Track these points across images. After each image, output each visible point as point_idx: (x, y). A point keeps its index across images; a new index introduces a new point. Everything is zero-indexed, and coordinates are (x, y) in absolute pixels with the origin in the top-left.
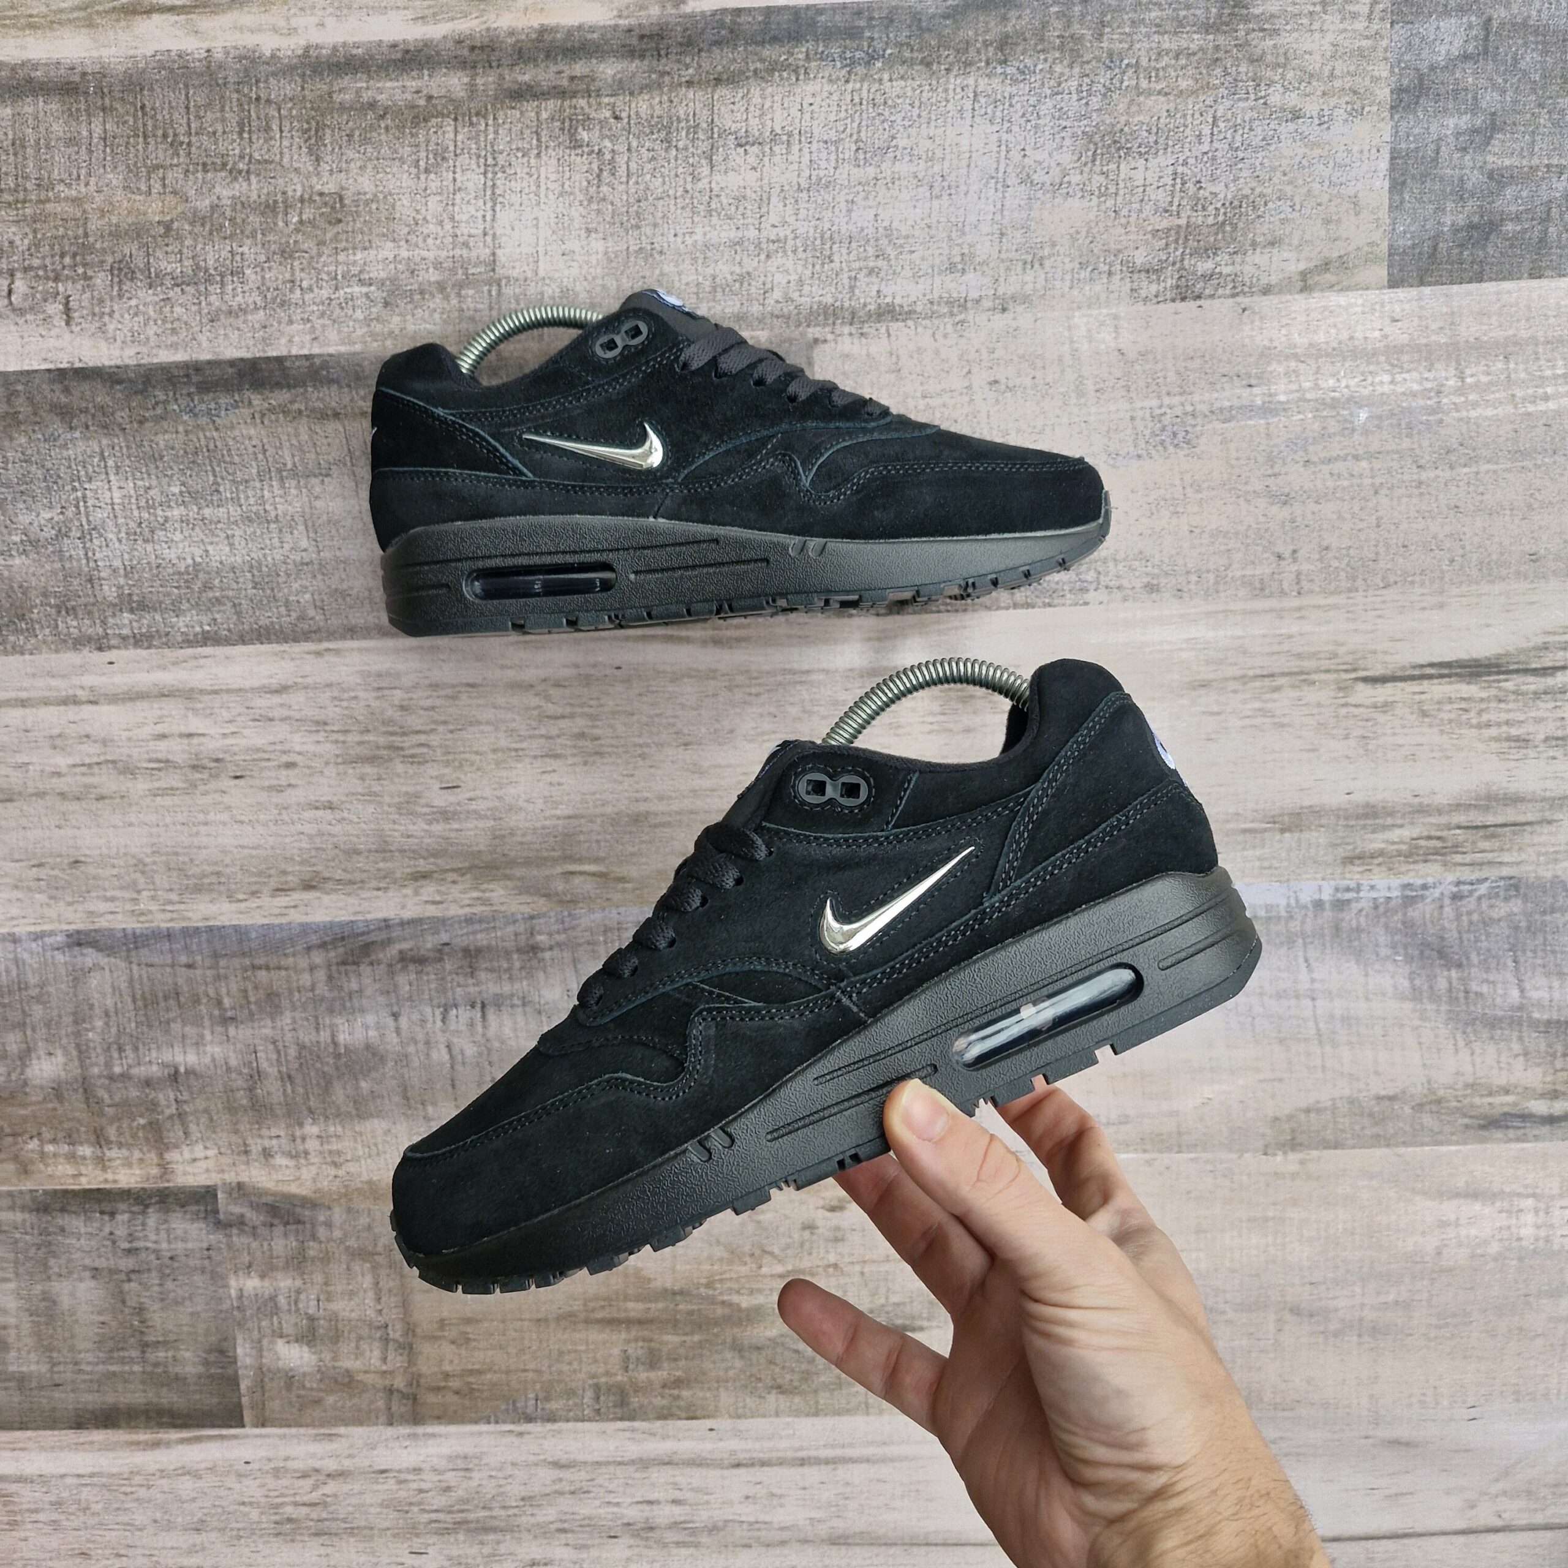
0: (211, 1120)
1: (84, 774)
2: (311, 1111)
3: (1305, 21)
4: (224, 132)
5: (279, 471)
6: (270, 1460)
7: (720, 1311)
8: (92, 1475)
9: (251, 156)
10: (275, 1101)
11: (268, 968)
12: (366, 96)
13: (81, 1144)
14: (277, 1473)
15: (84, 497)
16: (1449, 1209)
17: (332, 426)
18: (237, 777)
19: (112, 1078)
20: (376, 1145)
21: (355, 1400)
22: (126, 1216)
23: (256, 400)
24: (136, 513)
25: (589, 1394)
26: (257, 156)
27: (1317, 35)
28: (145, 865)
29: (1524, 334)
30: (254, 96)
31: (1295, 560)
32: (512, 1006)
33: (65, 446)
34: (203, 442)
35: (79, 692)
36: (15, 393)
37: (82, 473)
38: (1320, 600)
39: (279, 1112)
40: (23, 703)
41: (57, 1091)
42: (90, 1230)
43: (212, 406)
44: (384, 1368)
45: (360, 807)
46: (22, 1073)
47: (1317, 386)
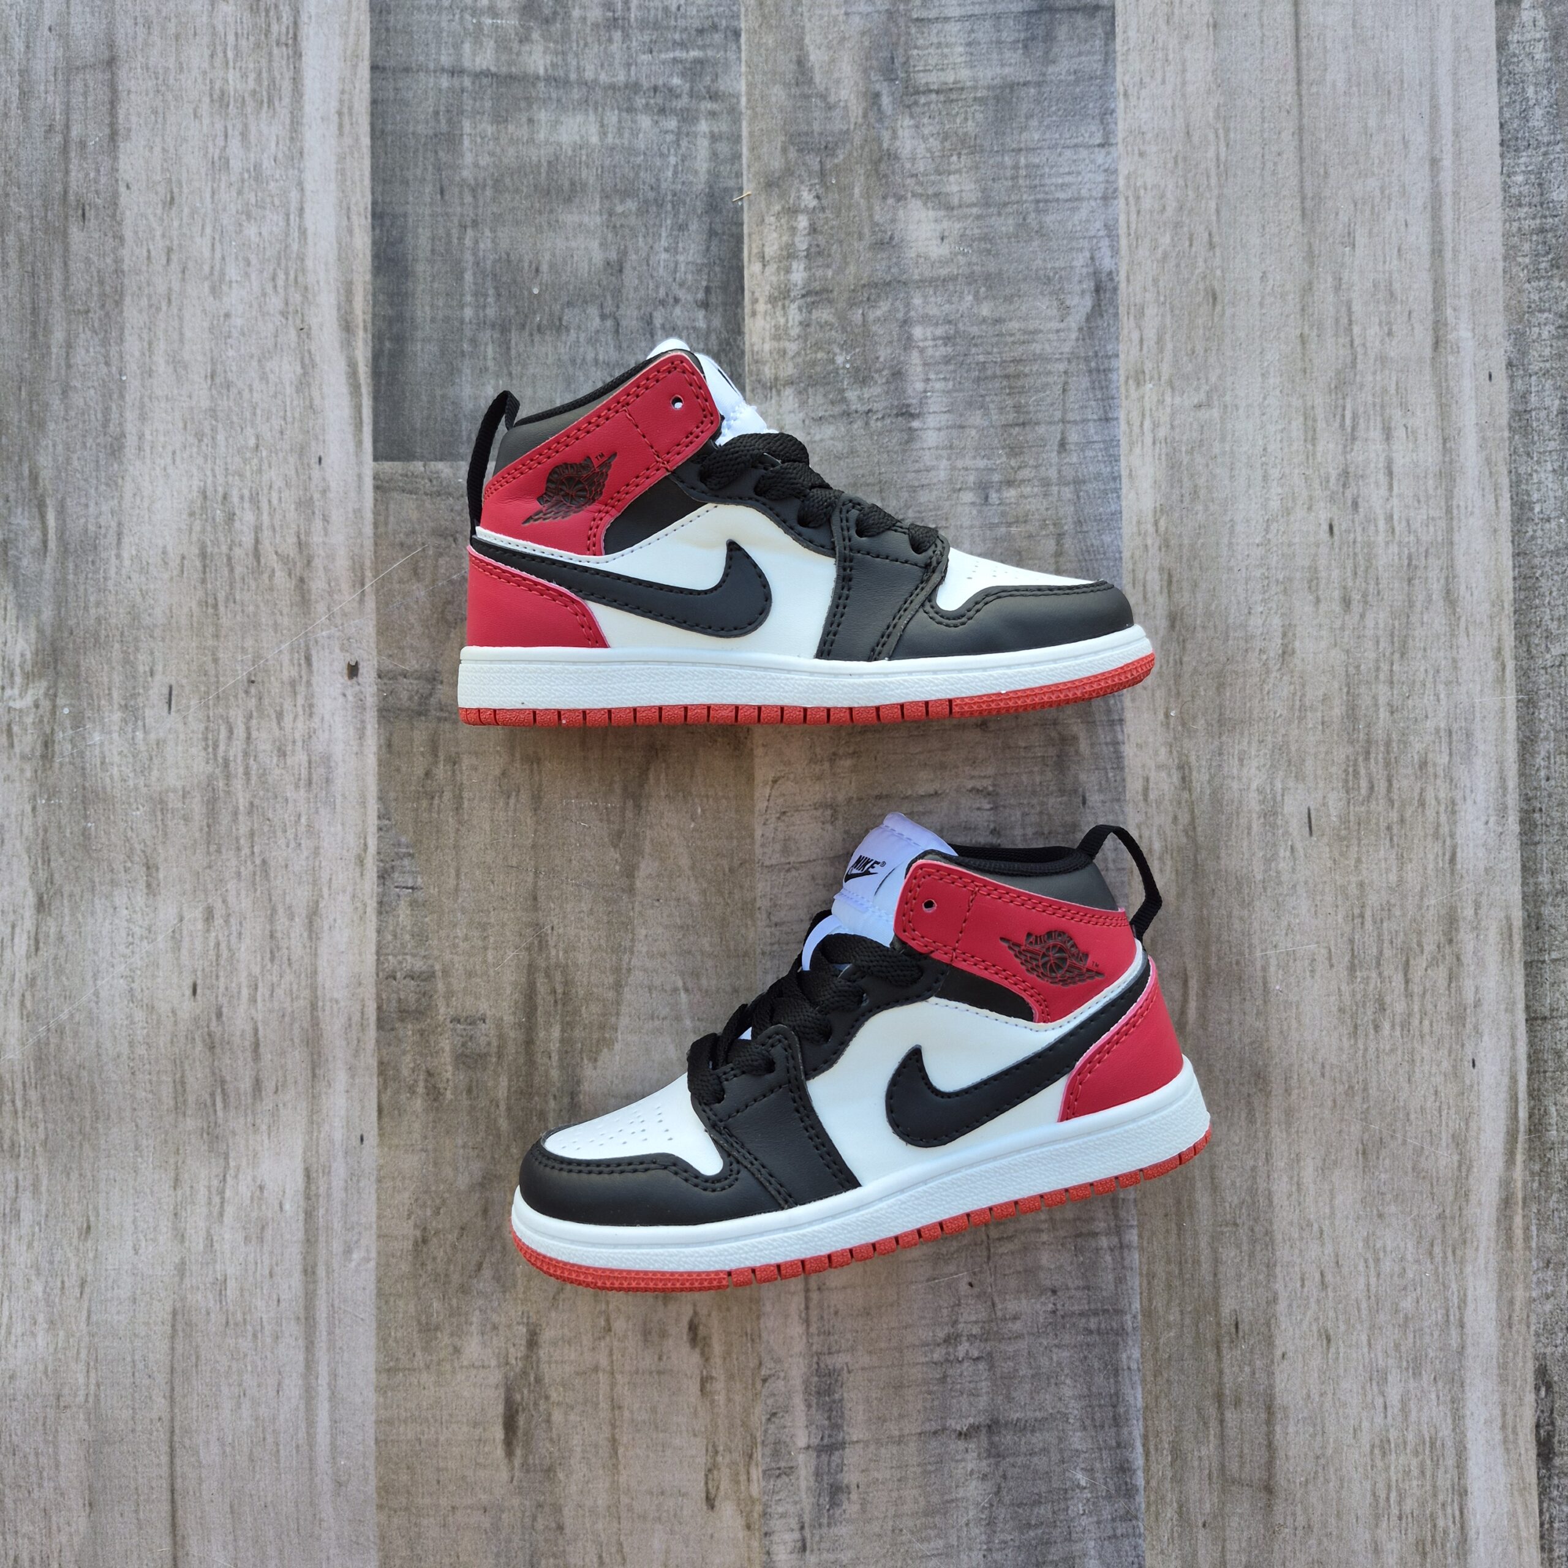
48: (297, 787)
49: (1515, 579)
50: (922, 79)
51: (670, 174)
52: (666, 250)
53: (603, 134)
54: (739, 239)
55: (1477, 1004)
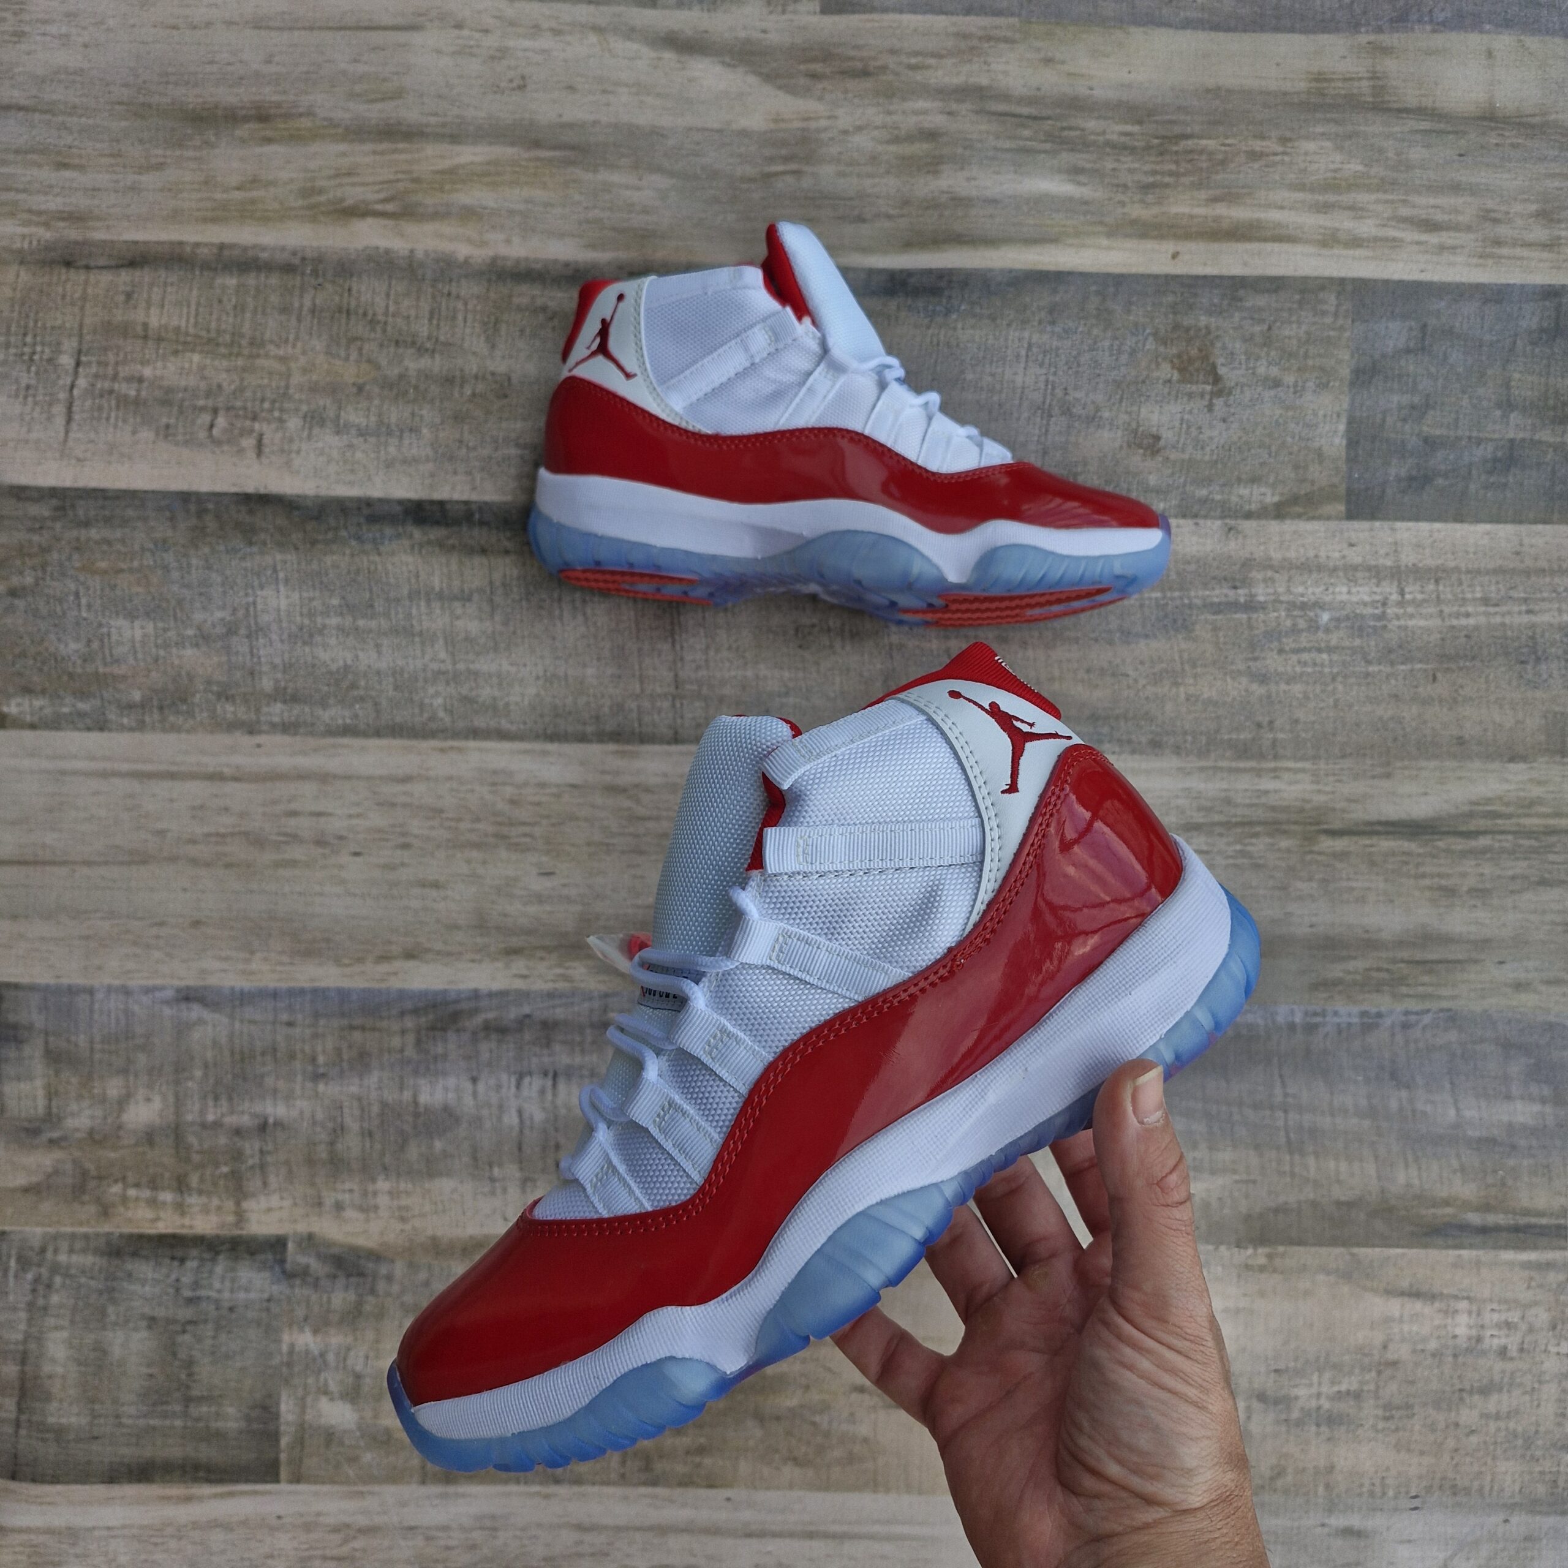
0: (290, 1172)
1: (217, 843)
2: (385, 1168)
3: (1285, 314)
4: (417, 317)
5: (427, 594)
6: (302, 1515)
8: (124, 1527)
9: (437, 340)
10: (353, 1156)
11: (363, 1028)
12: (539, 302)
13: (163, 1189)
14: (308, 1527)
15: (254, 603)
16: (1395, 1307)
17: (477, 560)
18: (356, 854)
19: (203, 1125)
20: (442, 1202)
21: (391, 1459)
23: (417, 533)
24: (298, 619)
26: (442, 338)
27: (1294, 326)
28: (261, 928)
29: (1452, 564)
30: (446, 291)
31: (1271, 729)
32: (582, 1077)
33: (243, 558)
34: (366, 564)
35: (226, 770)
36: (206, 511)
37: (256, 583)
38: (1291, 764)
39: (355, 1167)
40: (172, 776)
41: (150, 1137)
42: (156, 1276)
43: (378, 535)
45: (464, 887)
46: (118, 1117)
47: (1289, 591)
48: (495, 1537)
49: (394, 737)
50: (41, 1111)
51: (92, 1283)
52: (143, 1286)
53: (62, 1328)
54: (141, 1237)
55: (665, 775)
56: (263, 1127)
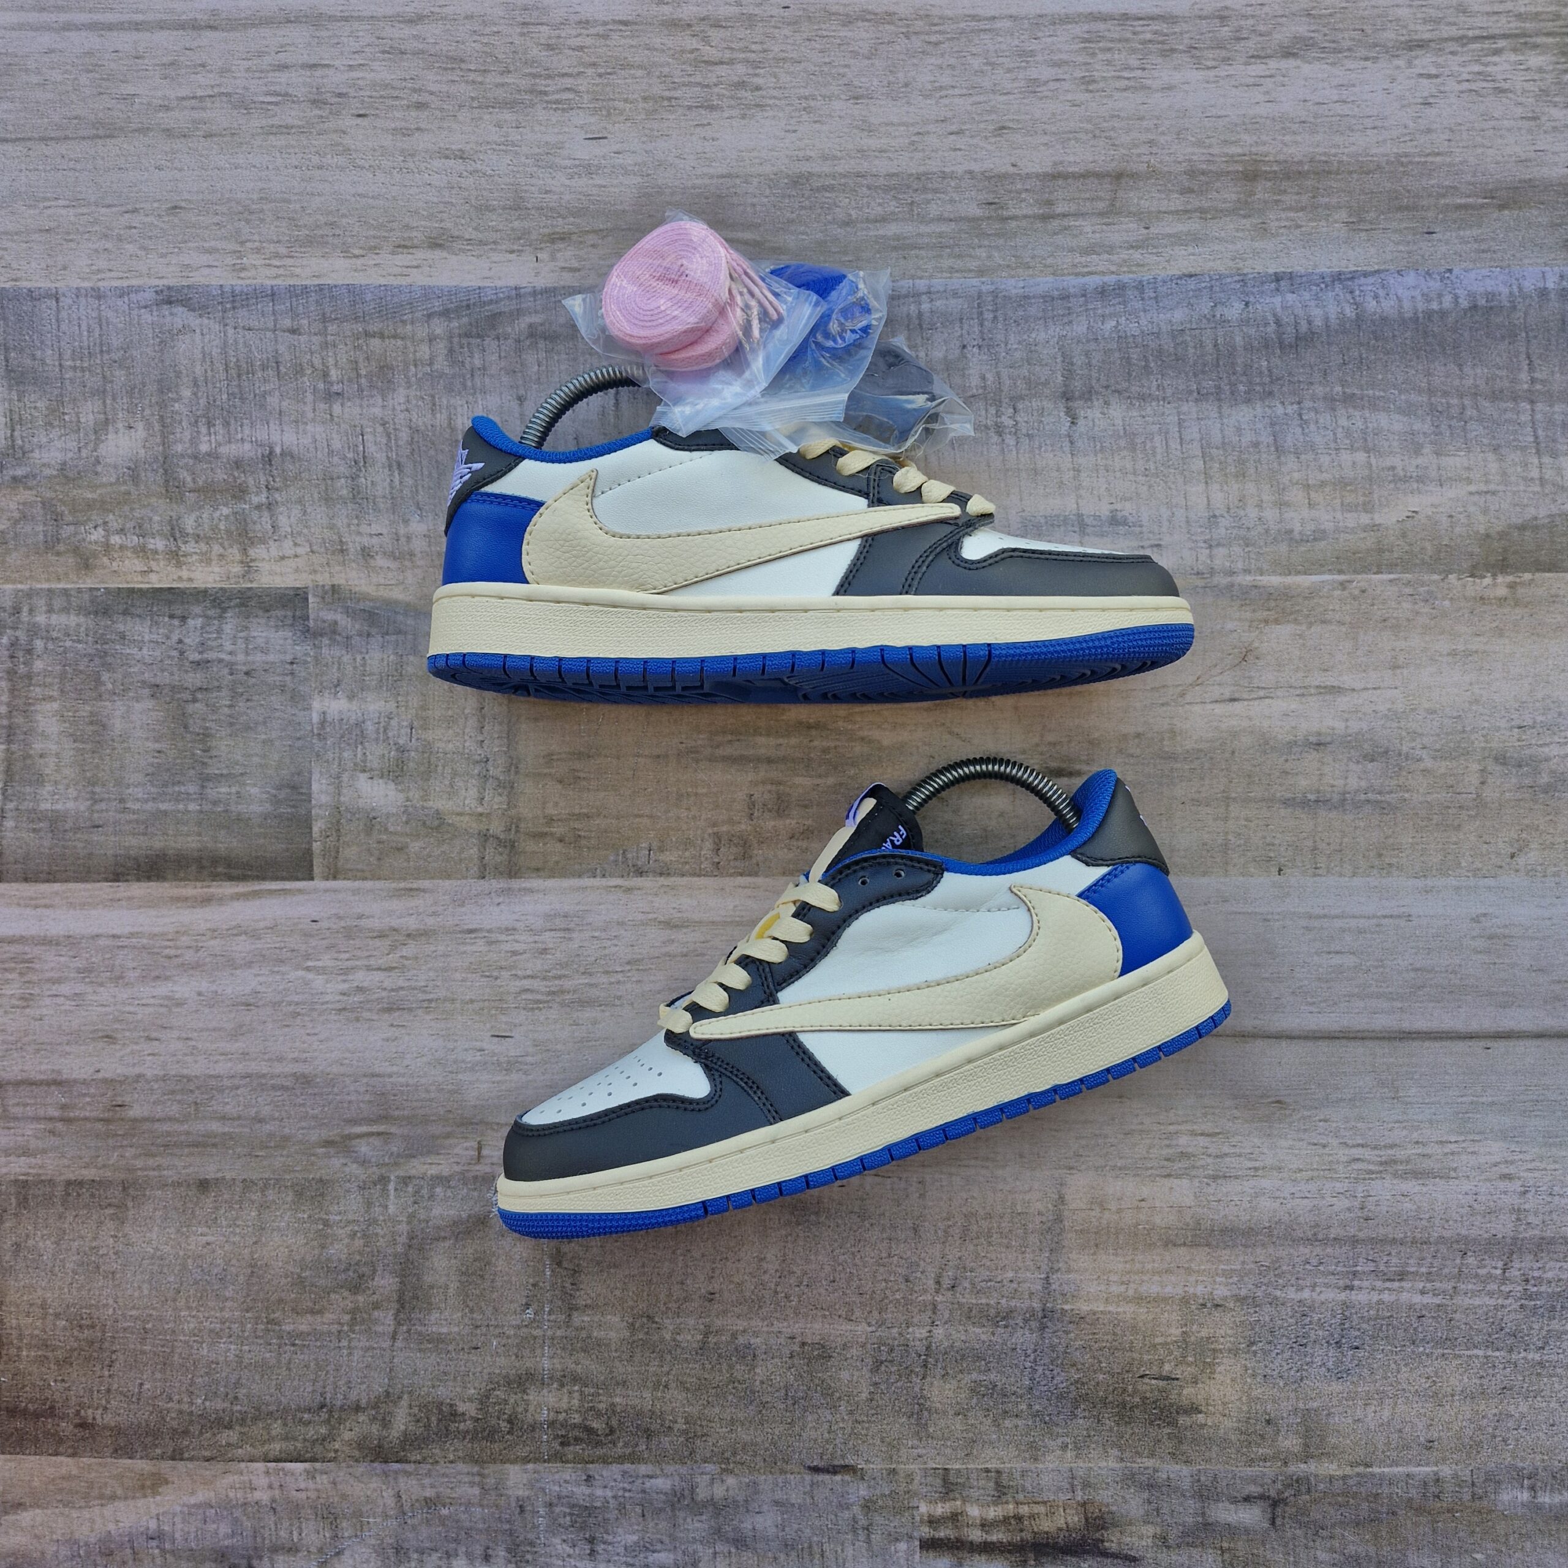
0: (305, 513)
1: (193, 108)
2: (419, 507)
6: (340, 918)
7: (858, 748)
8: (132, 935)
10: (379, 493)
11: (382, 336)
13: (153, 536)
14: (349, 933)
18: (360, 116)
19: (195, 457)
21: (445, 847)
22: (199, 622)
25: (708, 845)
28: (251, 213)
35: (199, 16)
39: (382, 506)
40: (137, 27)
41: (134, 473)
42: (155, 637)
44: (480, 810)
45: (494, 157)
46: (95, 450)
56: (268, 458)
